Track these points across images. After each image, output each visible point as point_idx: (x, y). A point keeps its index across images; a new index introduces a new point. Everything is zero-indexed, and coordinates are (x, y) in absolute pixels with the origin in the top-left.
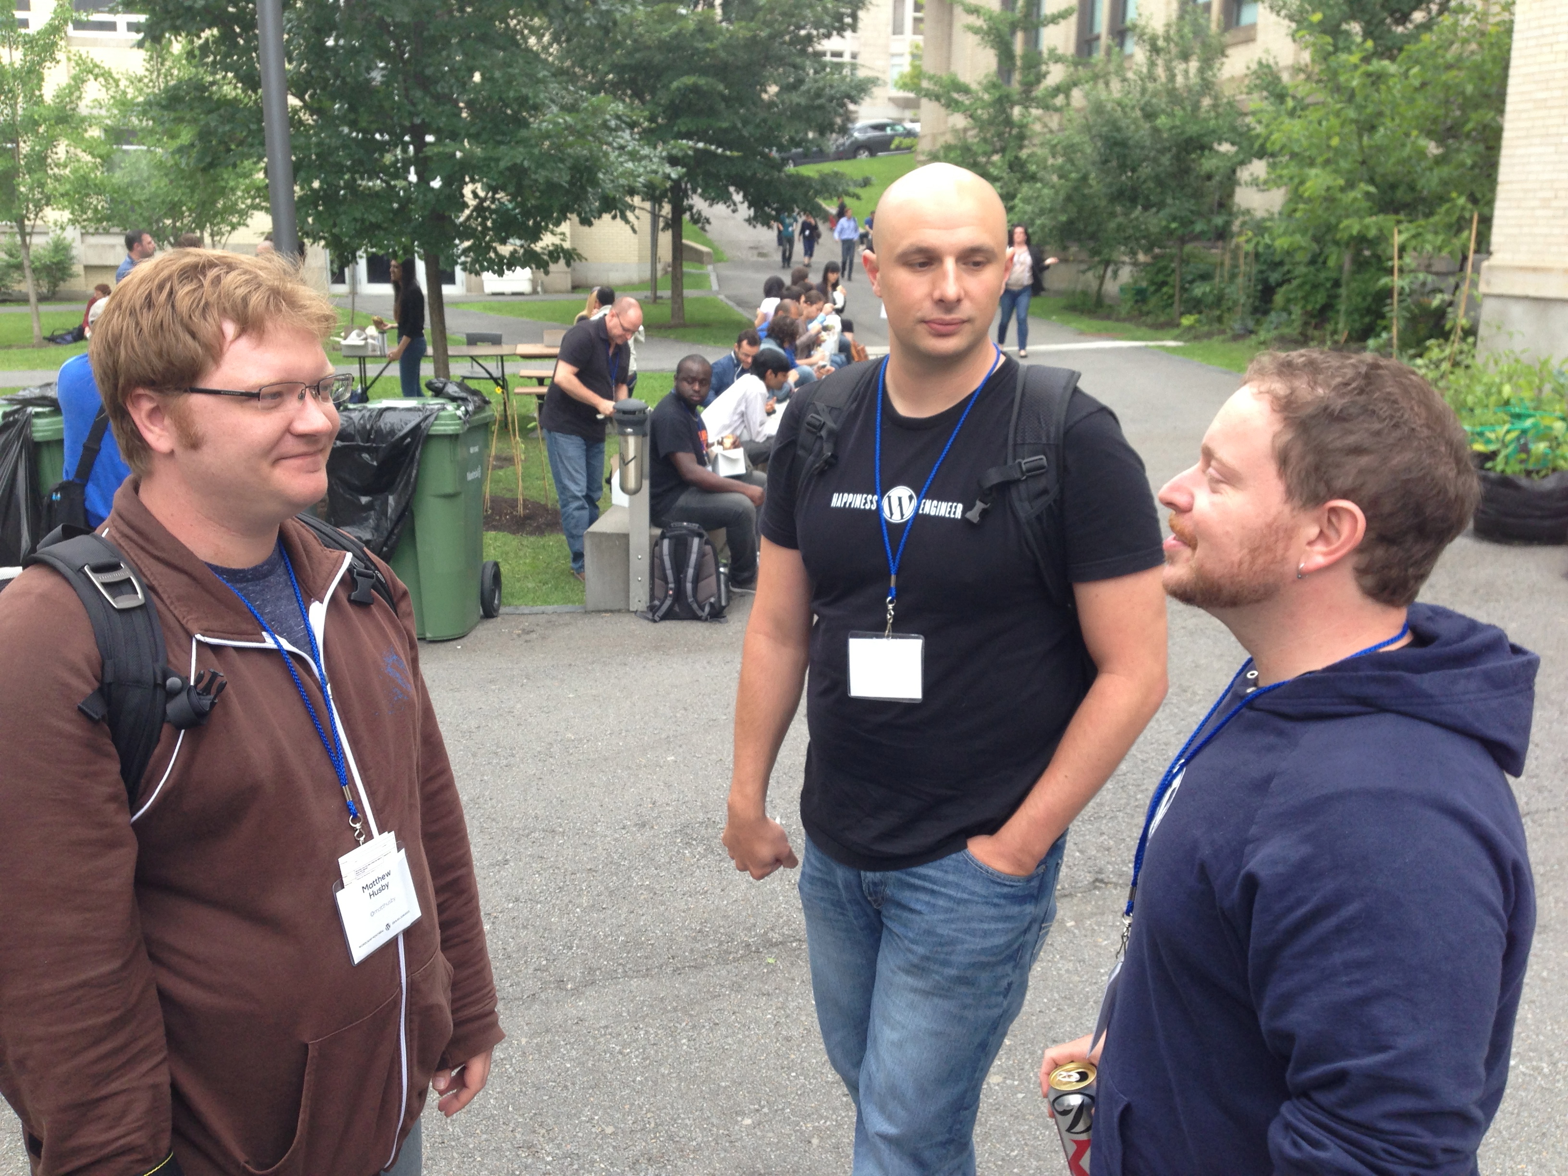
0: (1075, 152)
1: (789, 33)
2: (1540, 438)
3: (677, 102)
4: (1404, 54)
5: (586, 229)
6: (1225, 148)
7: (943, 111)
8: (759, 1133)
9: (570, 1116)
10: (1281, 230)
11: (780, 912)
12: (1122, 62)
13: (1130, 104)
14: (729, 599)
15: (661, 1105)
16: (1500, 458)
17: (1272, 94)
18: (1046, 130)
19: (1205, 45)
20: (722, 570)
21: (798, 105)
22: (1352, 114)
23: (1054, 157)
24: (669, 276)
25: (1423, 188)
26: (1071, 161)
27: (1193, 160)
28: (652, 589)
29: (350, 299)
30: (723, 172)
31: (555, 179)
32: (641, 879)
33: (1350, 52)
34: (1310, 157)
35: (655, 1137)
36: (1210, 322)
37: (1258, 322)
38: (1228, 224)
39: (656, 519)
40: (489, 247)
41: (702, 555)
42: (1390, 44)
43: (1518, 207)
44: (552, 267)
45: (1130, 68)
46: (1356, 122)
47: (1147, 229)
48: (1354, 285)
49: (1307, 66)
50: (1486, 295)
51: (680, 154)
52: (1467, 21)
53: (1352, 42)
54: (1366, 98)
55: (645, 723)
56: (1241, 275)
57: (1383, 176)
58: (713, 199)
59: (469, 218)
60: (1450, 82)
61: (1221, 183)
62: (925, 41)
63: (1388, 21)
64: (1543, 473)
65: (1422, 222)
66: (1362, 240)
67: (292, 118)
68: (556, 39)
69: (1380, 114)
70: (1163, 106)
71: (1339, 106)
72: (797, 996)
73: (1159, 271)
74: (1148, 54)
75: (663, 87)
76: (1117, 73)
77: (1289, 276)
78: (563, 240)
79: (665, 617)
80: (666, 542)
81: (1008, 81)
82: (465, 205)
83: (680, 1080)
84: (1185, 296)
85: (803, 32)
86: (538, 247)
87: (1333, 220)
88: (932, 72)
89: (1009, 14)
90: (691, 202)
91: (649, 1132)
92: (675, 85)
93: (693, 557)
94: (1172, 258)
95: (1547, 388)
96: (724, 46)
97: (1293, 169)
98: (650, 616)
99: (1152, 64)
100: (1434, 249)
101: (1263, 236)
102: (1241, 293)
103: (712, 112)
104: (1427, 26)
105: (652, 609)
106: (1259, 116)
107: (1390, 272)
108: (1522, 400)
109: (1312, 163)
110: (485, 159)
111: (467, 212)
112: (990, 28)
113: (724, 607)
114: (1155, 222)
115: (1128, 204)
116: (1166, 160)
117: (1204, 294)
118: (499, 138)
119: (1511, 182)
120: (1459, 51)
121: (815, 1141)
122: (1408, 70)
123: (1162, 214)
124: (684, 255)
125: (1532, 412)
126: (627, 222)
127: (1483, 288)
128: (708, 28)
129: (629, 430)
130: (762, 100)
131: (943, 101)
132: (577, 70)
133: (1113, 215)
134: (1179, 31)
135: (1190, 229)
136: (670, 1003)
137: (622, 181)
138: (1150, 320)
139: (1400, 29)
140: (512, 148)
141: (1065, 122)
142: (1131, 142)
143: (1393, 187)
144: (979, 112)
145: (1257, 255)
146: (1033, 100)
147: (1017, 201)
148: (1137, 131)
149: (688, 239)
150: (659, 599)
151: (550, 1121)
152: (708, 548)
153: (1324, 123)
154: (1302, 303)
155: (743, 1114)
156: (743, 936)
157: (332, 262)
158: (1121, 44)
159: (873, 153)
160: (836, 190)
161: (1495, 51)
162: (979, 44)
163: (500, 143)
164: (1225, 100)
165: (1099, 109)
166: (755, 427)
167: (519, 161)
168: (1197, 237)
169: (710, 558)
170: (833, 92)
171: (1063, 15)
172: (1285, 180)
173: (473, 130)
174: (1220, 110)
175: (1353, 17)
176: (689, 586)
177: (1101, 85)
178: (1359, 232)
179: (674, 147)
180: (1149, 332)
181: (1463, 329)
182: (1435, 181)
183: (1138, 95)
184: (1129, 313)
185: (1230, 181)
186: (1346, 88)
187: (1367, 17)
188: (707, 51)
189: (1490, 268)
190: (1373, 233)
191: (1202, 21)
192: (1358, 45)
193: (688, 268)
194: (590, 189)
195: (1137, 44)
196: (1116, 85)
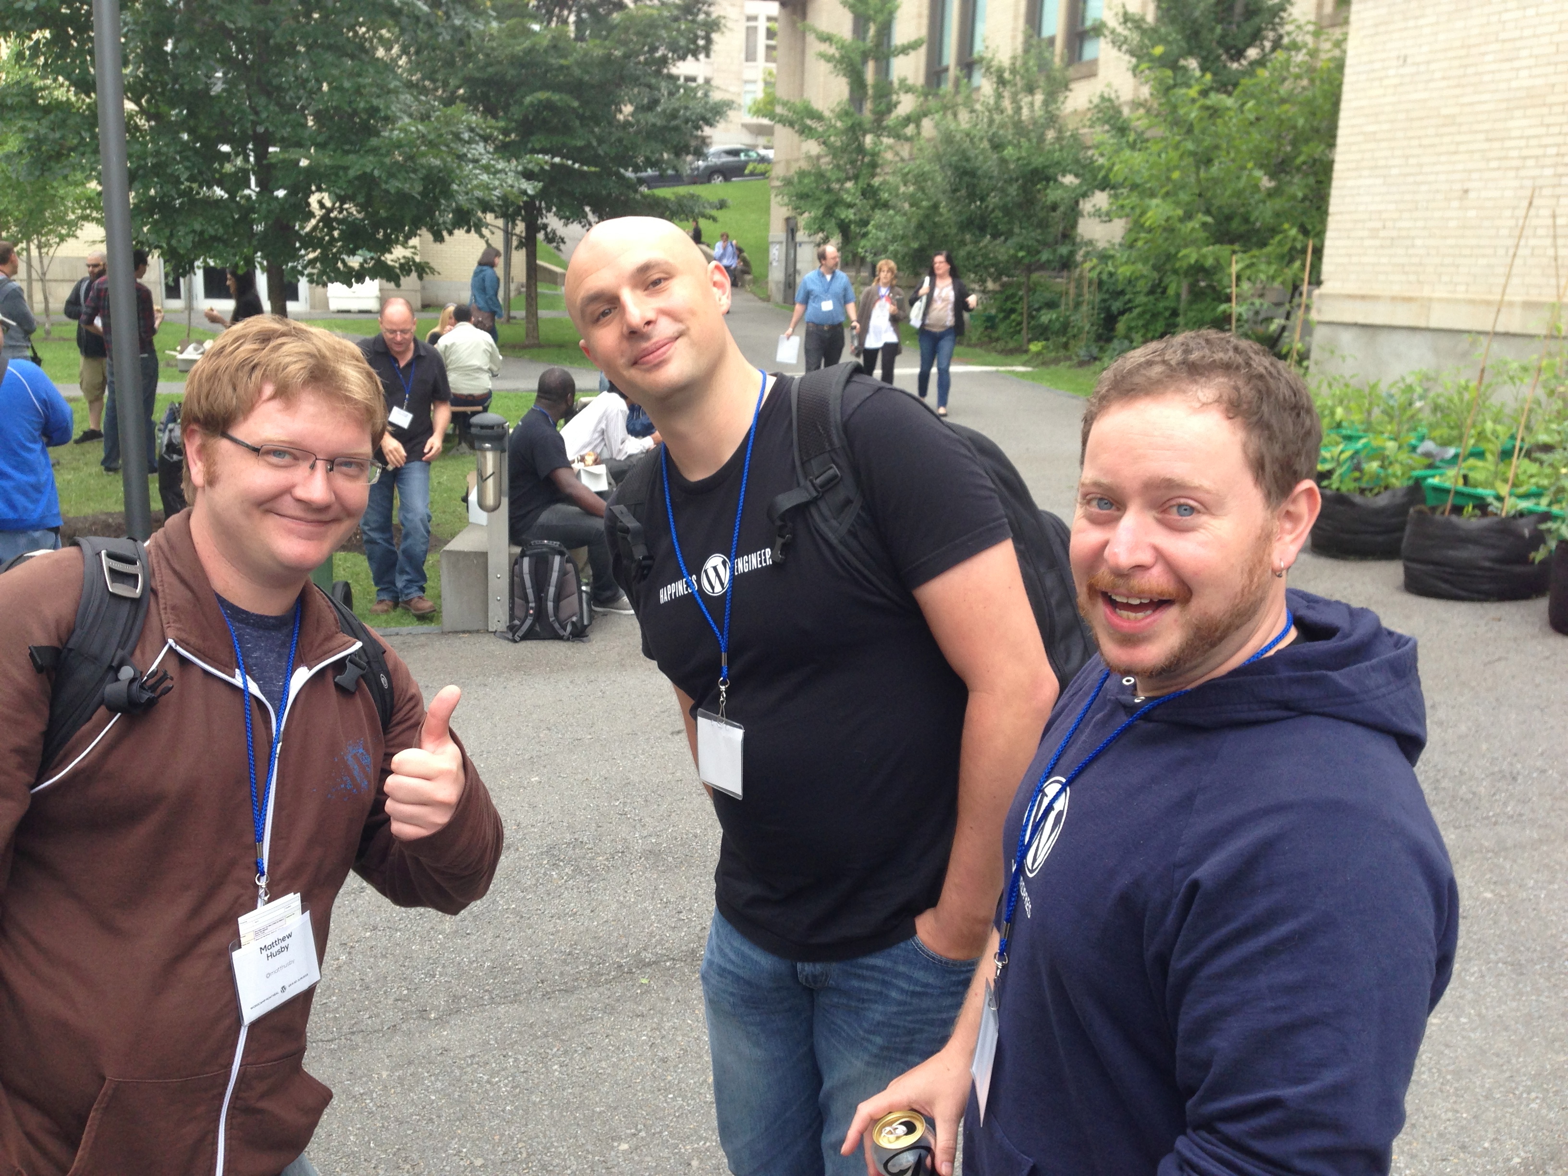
0: (925, 180)
1: (645, 53)
2: (1371, 458)
3: (531, 117)
4: (1240, 89)
5: (438, 246)
6: (1069, 180)
7: (796, 137)
8: (636, 1158)
9: (435, 1150)
10: (1124, 259)
11: (652, 932)
12: (971, 93)
13: (978, 135)
14: (591, 618)
15: (533, 1134)
16: (1335, 476)
17: (1113, 127)
18: (897, 159)
19: (1050, 79)
20: (584, 588)
21: (654, 125)
22: (1190, 146)
23: (905, 185)
24: (523, 296)
25: (1257, 219)
26: (922, 190)
27: (1039, 191)
28: (512, 609)
29: (187, 312)
30: (578, 191)
31: (407, 190)
32: (507, 902)
33: (1189, 86)
34: (1150, 188)
35: (528, 1167)
36: (1057, 349)
37: (1102, 349)
38: (1072, 253)
39: (516, 535)
40: (336, 258)
41: (563, 573)
42: (1225, 79)
43: (1349, 237)
44: (403, 280)
45: (978, 100)
46: (1193, 154)
47: (996, 258)
48: (1191, 314)
49: (1146, 101)
50: (1320, 323)
51: (537, 169)
52: (1300, 57)
53: (1190, 78)
54: (1203, 132)
55: (508, 744)
56: (1085, 304)
57: (1220, 208)
58: (568, 219)
59: (315, 228)
60: (1283, 117)
61: (1065, 214)
62: (778, 68)
63: (1224, 57)
64: (1376, 491)
65: (1255, 252)
66: (1199, 270)
67: (128, 123)
68: (405, 51)
69: (1217, 147)
70: (1010, 137)
71: (1178, 138)
72: (672, 1016)
73: (1007, 299)
74: (995, 86)
75: (516, 102)
76: (965, 104)
77: (1130, 305)
78: (415, 254)
79: (525, 637)
80: (526, 560)
81: (860, 109)
82: (311, 215)
83: (552, 1106)
84: (1033, 323)
85: (658, 54)
86: (389, 258)
87: (1172, 250)
88: (785, 98)
89: (861, 43)
90: (545, 221)
91: (521, 1162)
92: (528, 99)
93: (555, 575)
94: (1019, 286)
95: (1377, 413)
96: (578, 64)
97: (1134, 199)
98: (510, 636)
99: (999, 96)
100: (1268, 278)
101: (1107, 264)
102: (1086, 321)
103: (567, 129)
104: (1261, 62)
105: (512, 628)
106: (1102, 148)
107: (1228, 299)
108: (1353, 422)
109: (1153, 195)
110: (332, 167)
111: (313, 222)
112: (843, 57)
113: (586, 627)
114: (1002, 250)
115: (977, 233)
116: (1013, 190)
117: (1050, 321)
118: (347, 147)
119: (1341, 213)
120: (1291, 87)
121: (695, 1163)
122: (1243, 104)
123: (1009, 242)
124: (539, 276)
125: (1361, 434)
126: (482, 236)
127: (1314, 316)
128: (561, 44)
129: (488, 445)
130: (619, 121)
131: (797, 127)
132: (427, 83)
133: (963, 243)
134: (1025, 63)
135: (1037, 257)
136: (540, 1029)
137: (478, 193)
138: (1000, 345)
139: (1235, 65)
140: (362, 157)
141: (915, 151)
142: (979, 172)
143: (1229, 218)
144: (832, 139)
145: (1101, 283)
146: (884, 128)
147: (870, 227)
148: (985, 161)
149: (542, 259)
150: (519, 619)
151: (415, 1156)
152: (569, 566)
153: (1163, 155)
154: (1142, 331)
155: (620, 1139)
156: (615, 957)
157: (167, 275)
158: (969, 76)
159: (727, 179)
160: (693, 212)
161: (1326, 87)
162: (831, 72)
163: (347, 152)
164: (1069, 134)
165: (948, 138)
166: (616, 446)
167: (368, 170)
168: (1042, 267)
169: (571, 577)
170: (688, 114)
171: (913, 46)
172: (1127, 210)
173: (320, 139)
174: (1064, 143)
175: (1190, 53)
176: (550, 605)
177: (950, 116)
178: (1197, 261)
179: (530, 162)
180: (1000, 358)
181: (1298, 353)
182: (1268, 214)
183: (985, 126)
184: (979, 339)
185: (1073, 213)
186: (1185, 121)
187: (1204, 53)
188: (562, 67)
189: (1321, 296)
190: (1209, 262)
191: (1047, 55)
192: (1197, 80)
193: (542, 289)
194: (443, 201)
195: (984, 76)
196: (964, 116)
